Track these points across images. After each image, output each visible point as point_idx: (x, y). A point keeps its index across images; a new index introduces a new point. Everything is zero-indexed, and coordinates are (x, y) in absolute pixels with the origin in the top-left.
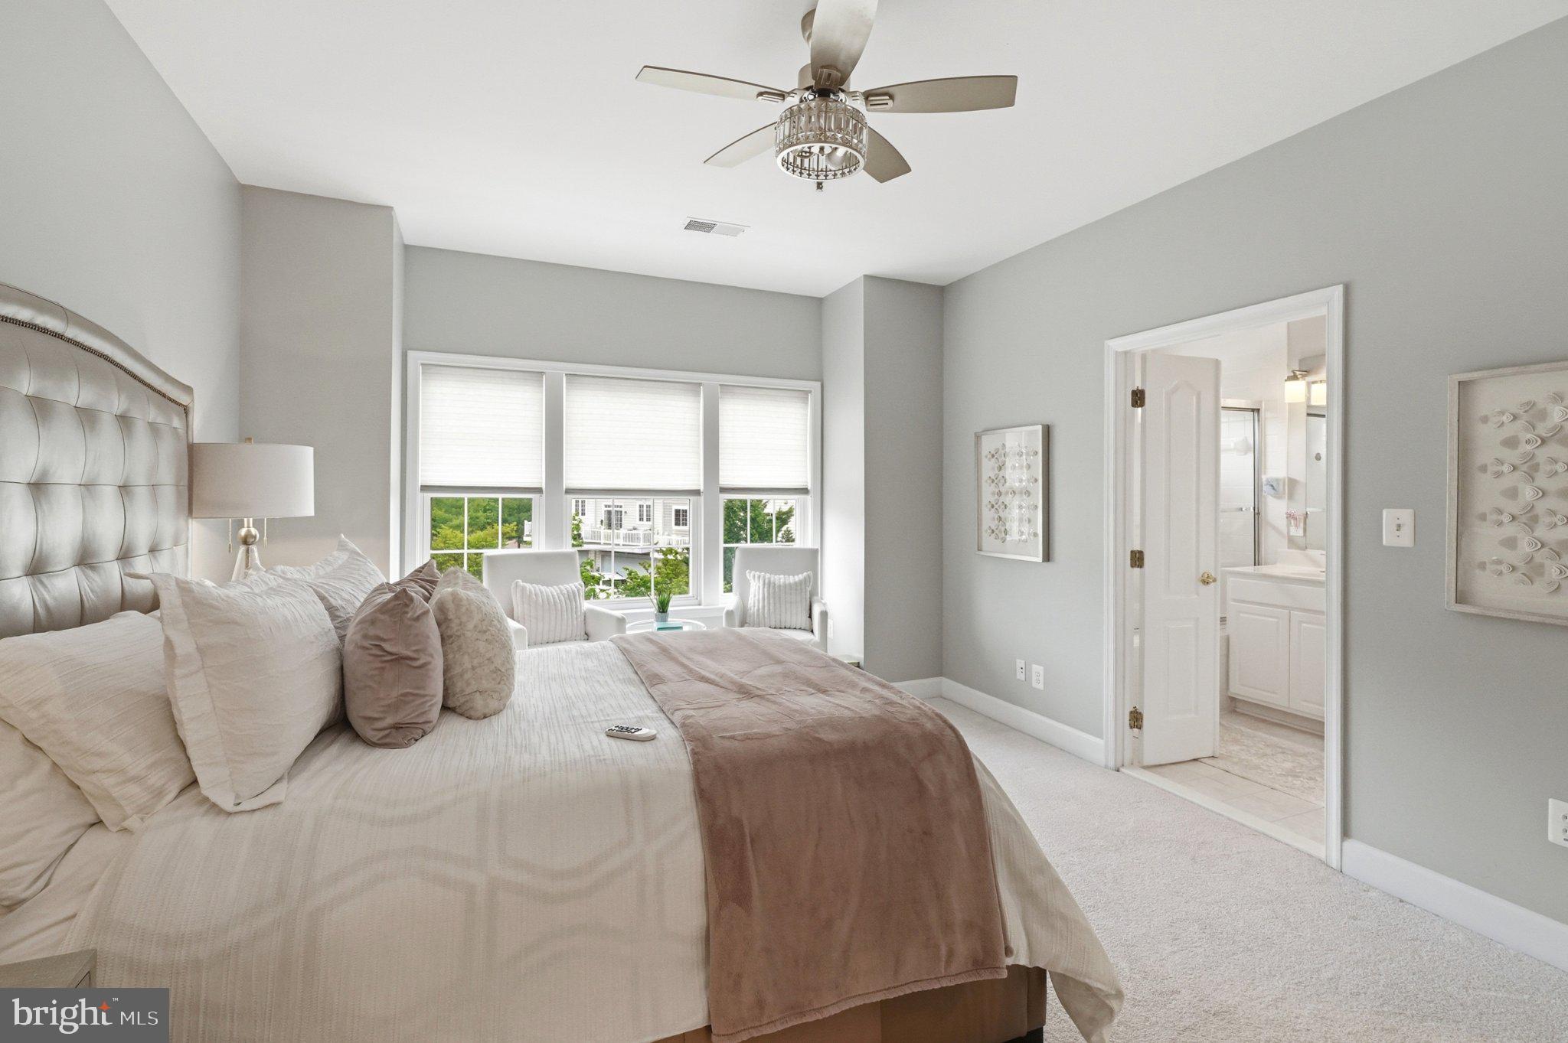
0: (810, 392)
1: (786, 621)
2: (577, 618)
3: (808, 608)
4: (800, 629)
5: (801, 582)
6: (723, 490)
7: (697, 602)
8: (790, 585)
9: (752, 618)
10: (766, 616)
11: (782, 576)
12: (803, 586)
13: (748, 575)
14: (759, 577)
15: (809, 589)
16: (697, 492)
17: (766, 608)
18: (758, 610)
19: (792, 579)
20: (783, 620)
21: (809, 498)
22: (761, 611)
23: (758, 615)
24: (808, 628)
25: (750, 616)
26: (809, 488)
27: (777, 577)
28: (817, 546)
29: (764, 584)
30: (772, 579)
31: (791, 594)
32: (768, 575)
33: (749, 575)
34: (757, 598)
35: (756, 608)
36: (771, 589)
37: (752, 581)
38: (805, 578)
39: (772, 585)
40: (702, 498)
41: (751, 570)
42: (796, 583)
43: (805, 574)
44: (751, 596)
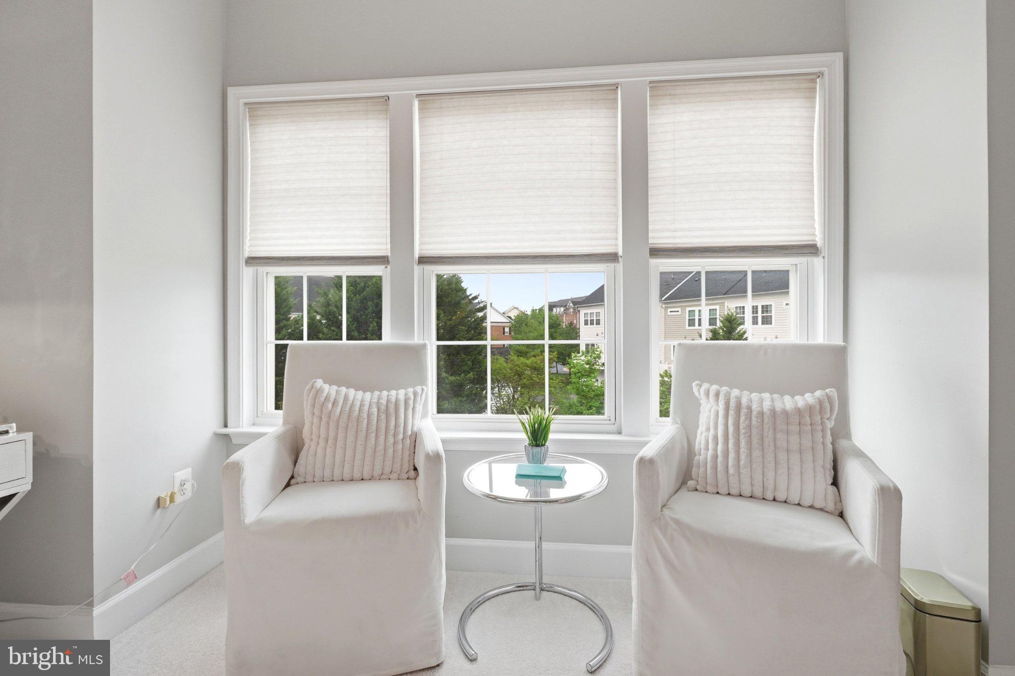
0: (820, 75)
1: (775, 489)
2: (395, 443)
3: (829, 465)
4: (811, 507)
5: (810, 408)
6: (655, 252)
7: (614, 428)
8: (785, 413)
9: (702, 469)
10: (731, 471)
11: (766, 396)
12: (818, 418)
13: (695, 390)
14: (717, 395)
15: (830, 424)
16: (612, 257)
17: (732, 455)
18: (715, 457)
19: (788, 403)
20: (770, 485)
21: (817, 262)
22: (720, 459)
23: (715, 467)
24: (831, 506)
25: (699, 466)
26: (819, 245)
27: (755, 396)
28: (838, 341)
29: (727, 409)
30: (744, 401)
31: (788, 432)
32: (735, 392)
33: (699, 390)
34: (712, 432)
35: (710, 453)
36: (742, 419)
37: (703, 401)
38: (821, 403)
39: (744, 411)
40: (620, 266)
41: (703, 380)
42: (799, 411)
43: (818, 393)
44: (702, 428)
